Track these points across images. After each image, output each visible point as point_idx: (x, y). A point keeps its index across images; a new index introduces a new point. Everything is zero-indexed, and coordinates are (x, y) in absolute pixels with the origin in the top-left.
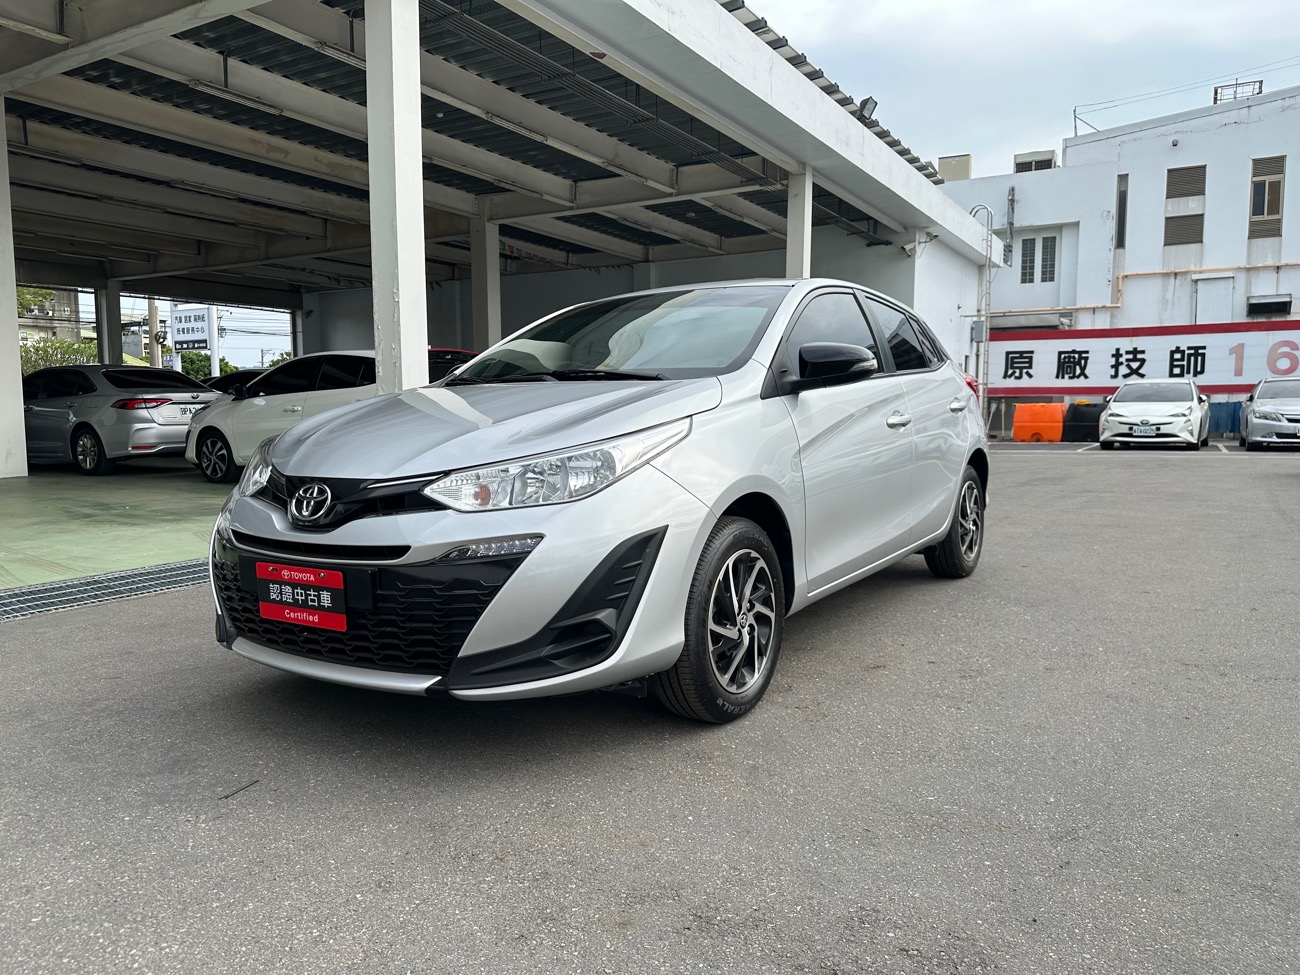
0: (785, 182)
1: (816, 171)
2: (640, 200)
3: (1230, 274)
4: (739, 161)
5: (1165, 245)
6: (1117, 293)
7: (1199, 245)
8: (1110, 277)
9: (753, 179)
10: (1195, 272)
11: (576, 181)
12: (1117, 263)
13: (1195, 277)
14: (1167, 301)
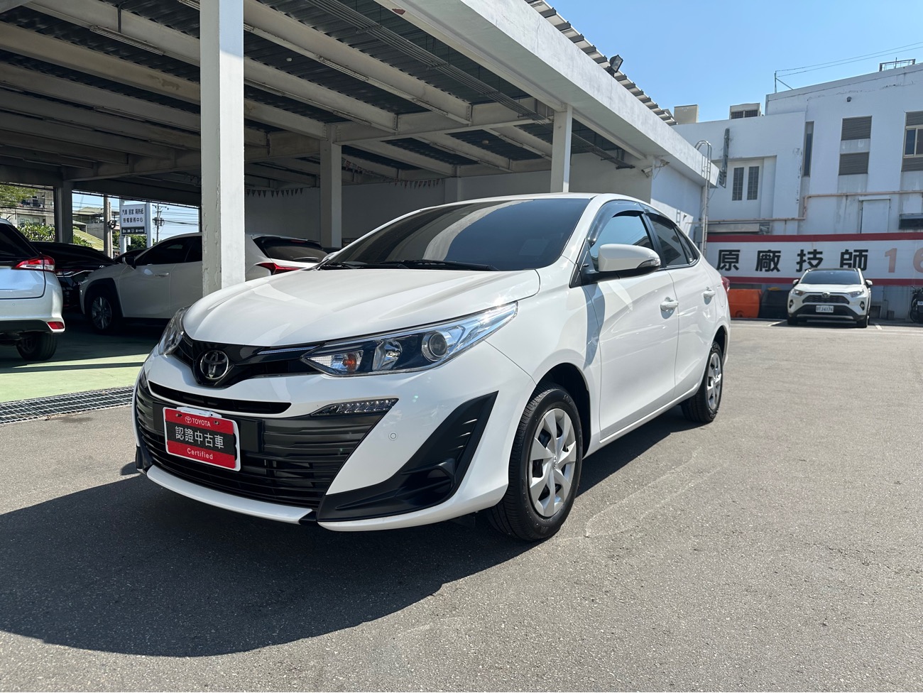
0: (551, 118)
1: (575, 110)
2: (445, 129)
3: (887, 197)
4: (517, 101)
5: (839, 175)
6: (803, 209)
7: (865, 175)
8: (798, 197)
9: (527, 115)
10: (861, 195)
11: (397, 114)
12: (803, 187)
13: (861, 198)
14: (840, 216)
